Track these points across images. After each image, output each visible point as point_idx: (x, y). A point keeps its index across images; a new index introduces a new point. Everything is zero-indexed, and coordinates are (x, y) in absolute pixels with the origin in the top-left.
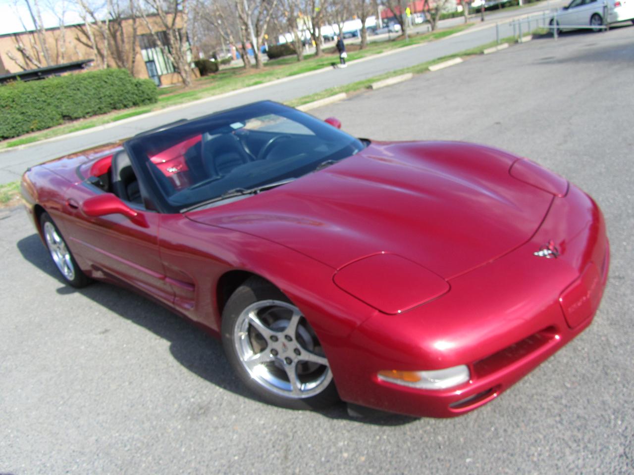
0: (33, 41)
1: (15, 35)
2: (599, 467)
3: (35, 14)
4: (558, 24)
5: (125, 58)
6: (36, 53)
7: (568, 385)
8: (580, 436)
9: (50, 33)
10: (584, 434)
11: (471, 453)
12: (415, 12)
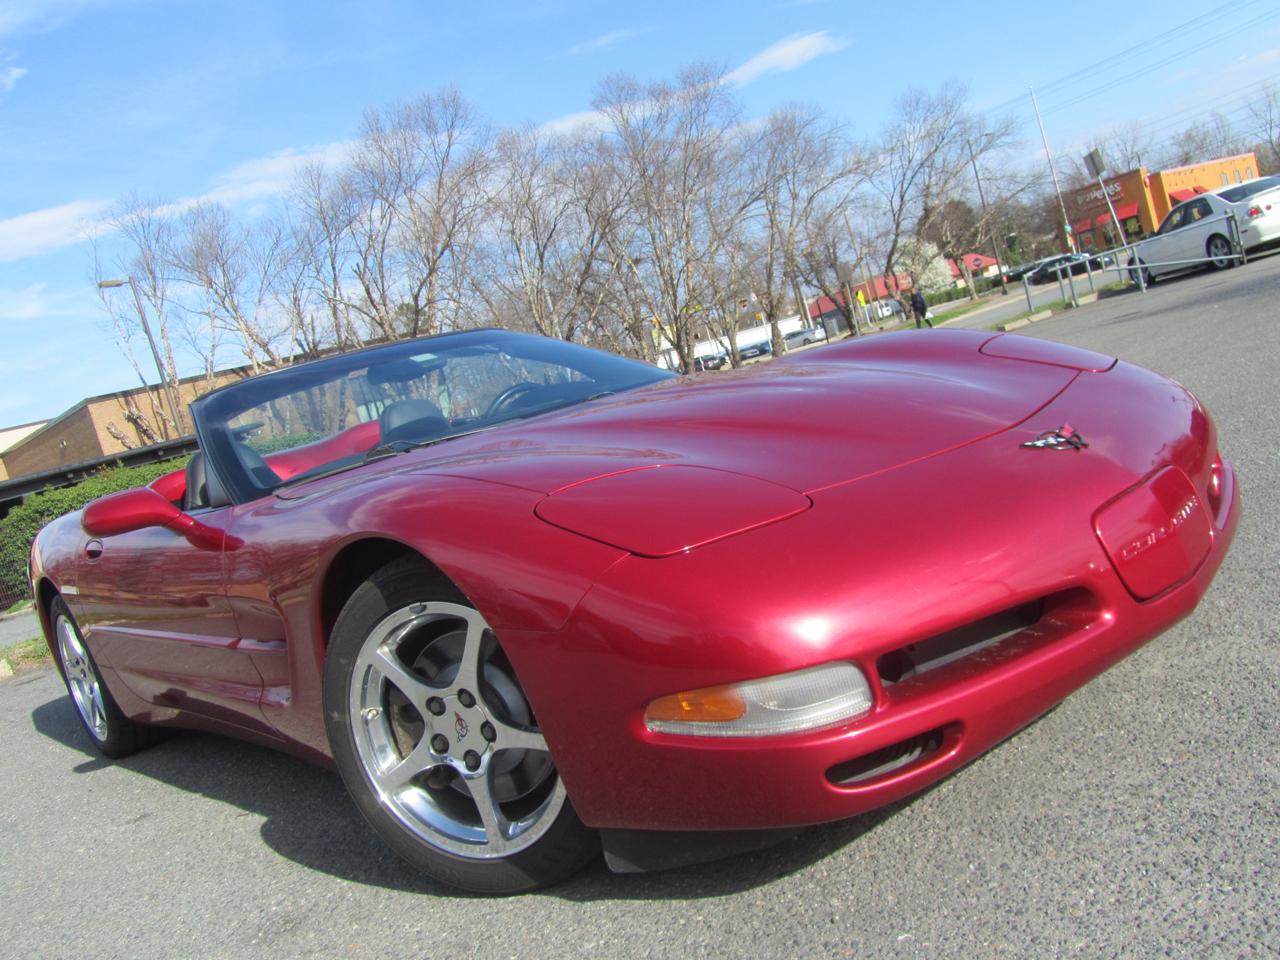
0: (156, 402)
1: (126, 394)
2: (1255, 907)
3: (162, 354)
4: (1142, 262)
5: (326, 422)
6: (161, 424)
7: (1169, 761)
8: (1200, 852)
9: (188, 386)
10: (1210, 844)
11: (912, 921)
12: (875, 299)
